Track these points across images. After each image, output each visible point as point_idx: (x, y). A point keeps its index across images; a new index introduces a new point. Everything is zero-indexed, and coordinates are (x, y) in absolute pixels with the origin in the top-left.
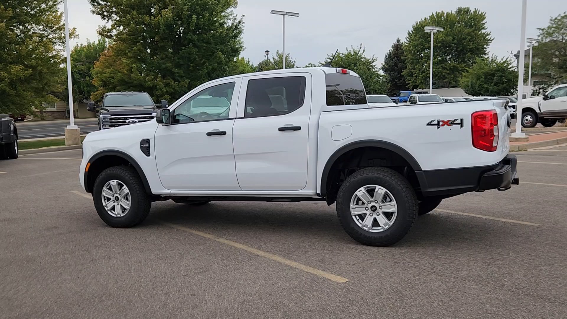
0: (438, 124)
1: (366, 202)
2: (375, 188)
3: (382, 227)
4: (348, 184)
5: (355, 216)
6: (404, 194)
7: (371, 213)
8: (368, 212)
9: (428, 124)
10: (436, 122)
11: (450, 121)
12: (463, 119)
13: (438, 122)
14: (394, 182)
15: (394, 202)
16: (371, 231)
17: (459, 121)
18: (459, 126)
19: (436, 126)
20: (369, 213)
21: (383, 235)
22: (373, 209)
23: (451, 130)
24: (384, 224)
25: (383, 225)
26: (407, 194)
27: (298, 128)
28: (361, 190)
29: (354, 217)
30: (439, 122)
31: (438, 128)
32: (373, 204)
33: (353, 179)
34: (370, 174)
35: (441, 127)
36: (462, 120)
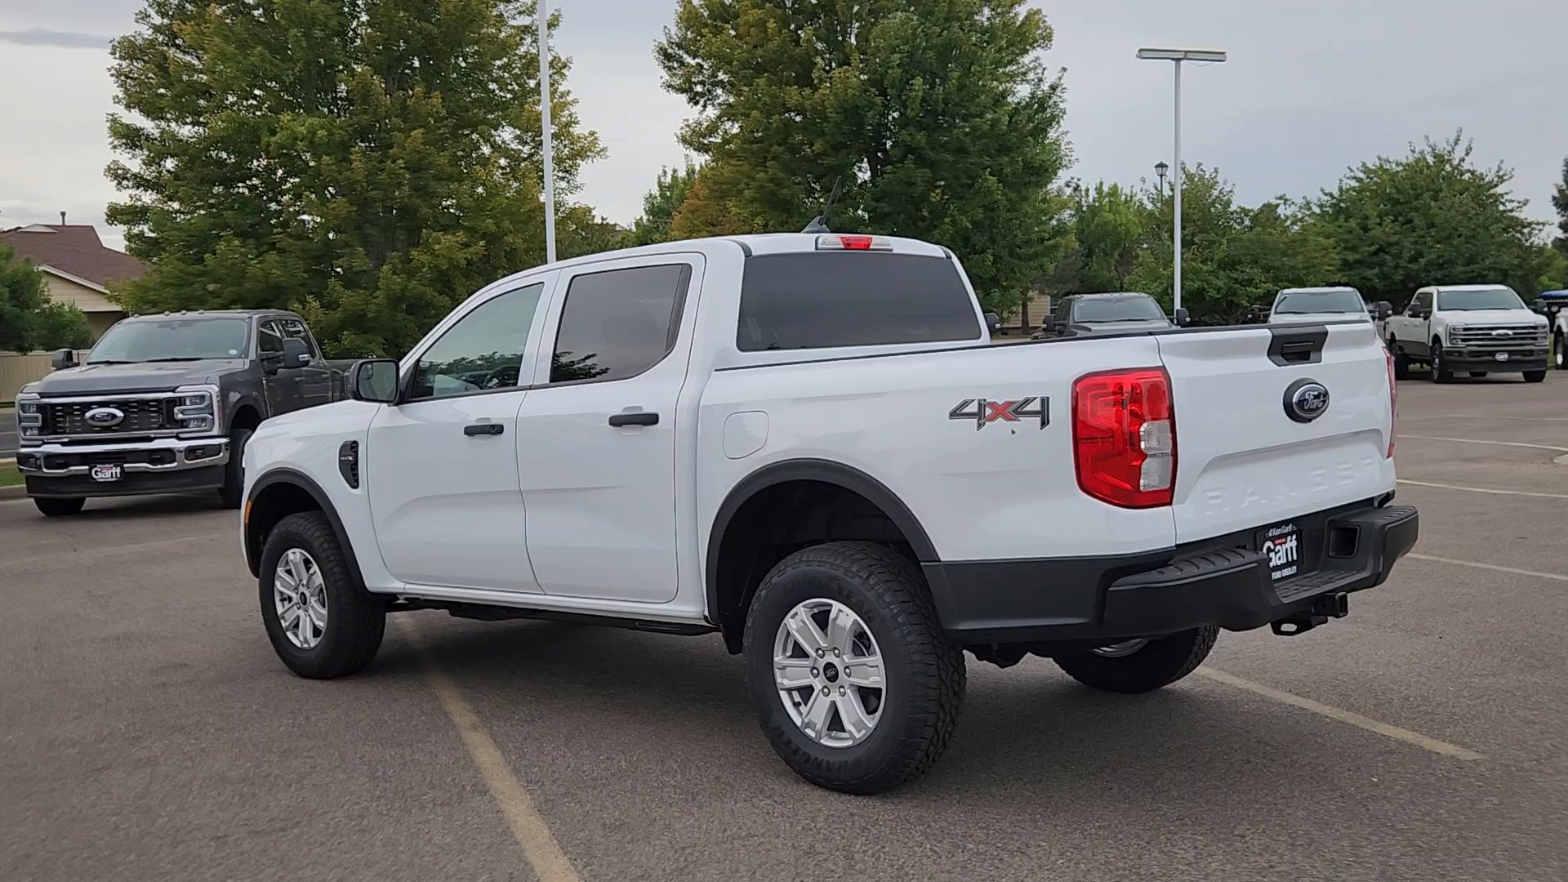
0: (979, 415)
1: (812, 653)
2: (828, 608)
3: (850, 732)
4: (764, 592)
5: (789, 691)
6: (897, 633)
7: (826, 687)
8: (818, 684)
9: (954, 414)
10: (973, 408)
11: (1012, 403)
12: (1048, 398)
13: (980, 404)
14: (871, 595)
15: (877, 659)
16: (825, 742)
17: (1036, 406)
18: (1038, 420)
19: (975, 421)
20: (820, 687)
21: (850, 758)
22: (830, 673)
23: (1013, 432)
24: (854, 725)
25: (853, 729)
26: (909, 634)
27: (652, 419)
28: (796, 614)
29: (783, 695)
30: (982, 406)
31: (980, 426)
32: (831, 658)
33: (776, 579)
34: (815, 567)
35: (987, 423)
36: (1045, 402)
